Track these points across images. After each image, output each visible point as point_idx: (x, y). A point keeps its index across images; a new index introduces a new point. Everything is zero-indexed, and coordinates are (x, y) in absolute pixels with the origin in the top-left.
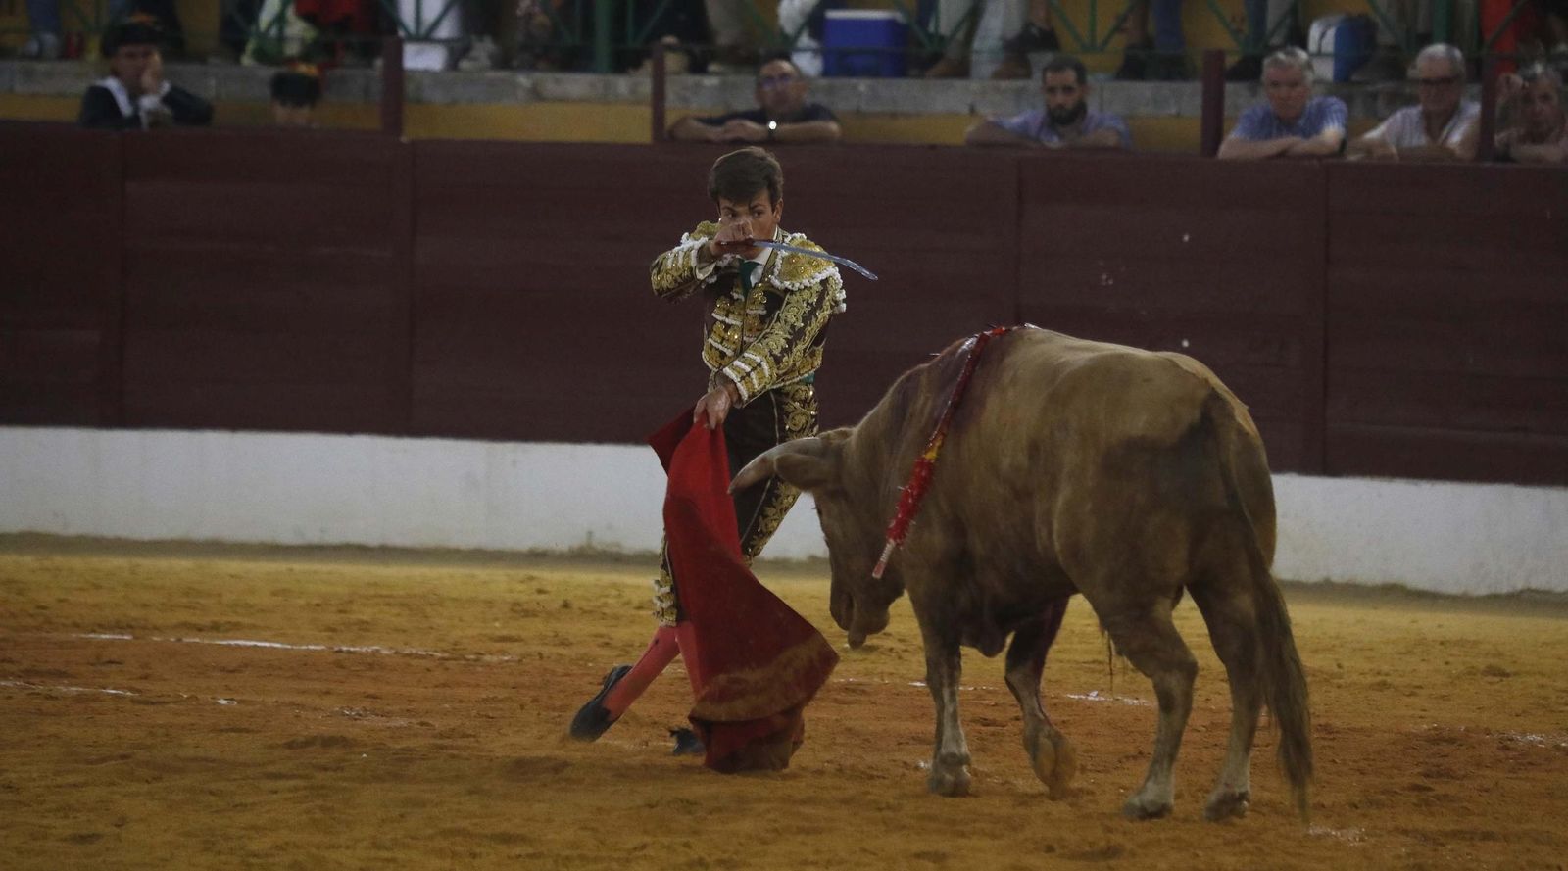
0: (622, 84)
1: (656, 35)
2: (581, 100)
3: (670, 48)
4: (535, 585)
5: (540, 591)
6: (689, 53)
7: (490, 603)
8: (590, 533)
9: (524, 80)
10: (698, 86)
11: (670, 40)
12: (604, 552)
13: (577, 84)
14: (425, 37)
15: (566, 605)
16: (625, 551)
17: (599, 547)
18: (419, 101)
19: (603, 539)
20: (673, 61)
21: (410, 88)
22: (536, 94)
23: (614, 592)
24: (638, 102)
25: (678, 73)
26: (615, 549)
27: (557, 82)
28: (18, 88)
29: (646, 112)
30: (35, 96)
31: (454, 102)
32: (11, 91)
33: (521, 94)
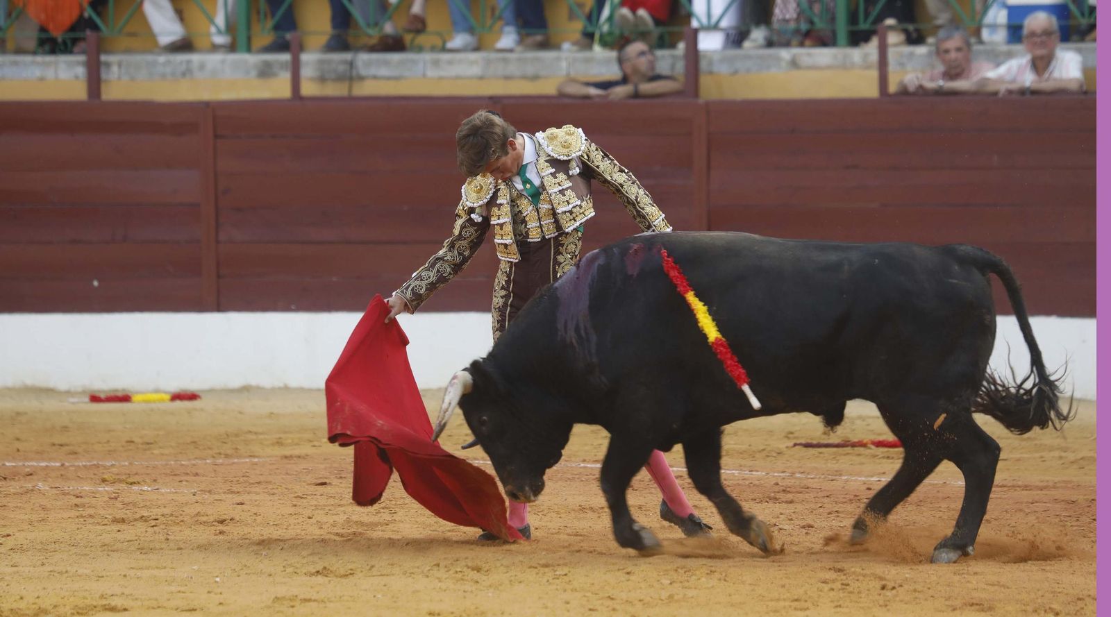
0: (856, 54)
1: (880, 18)
2: (829, 67)
3: (891, 28)
6: (906, 31)
9: (785, 54)
10: (911, 55)
11: (890, 22)
13: (823, 55)
14: (715, 27)
18: (711, 73)
20: (894, 38)
21: (703, 65)
22: (794, 64)
24: (868, 67)
25: (896, 45)
27: (809, 55)
28: (429, 73)
29: (874, 74)
30: (441, 78)
31: (736, 72)
32: (424, 76)
33: (784, 64)
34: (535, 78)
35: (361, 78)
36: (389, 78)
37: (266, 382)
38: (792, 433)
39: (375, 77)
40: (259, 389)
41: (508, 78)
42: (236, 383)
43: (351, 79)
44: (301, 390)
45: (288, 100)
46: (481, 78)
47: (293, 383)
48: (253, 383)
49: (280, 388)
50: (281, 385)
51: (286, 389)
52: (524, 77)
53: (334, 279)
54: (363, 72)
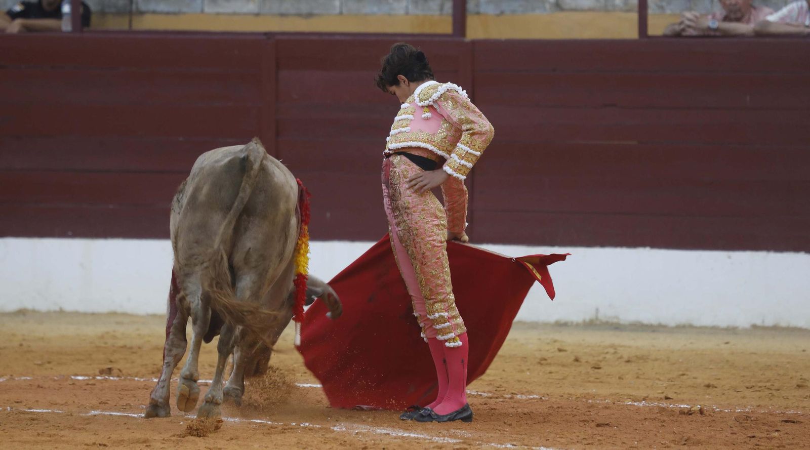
2: (591, 10)
4: (557, 345)
5: (560, 350)
7: (524, 359)
8: (597, 310)
12: (607, 323)
15: (577, 360)
16: (622, 322)
17: (604, 320)
18: (478, 13)
19: (606, 313)
21: (471, 6)
23: (612, 351)
24: (629, 11)
26: (615, 321)
28: (207, 9)
29: (634, 16)
30: (218, 14)
31: (502, 13)
32: (202, 12)
33: (548, 6)
34: (310, 15)
35: (141, 13)
36: (168, 13)
37: (42, 306)
38: (545, 360)
39: (154, 12)
40: (34, 312)
41: (282, 15)
42: (12, 307)
43: (131, 13)
44: (76, 314)
45: (69, 32)
46: (257, 15)
47: (68, 308)
48: (29, 305)
49: (55, 312)
50: (57, 309)
51: (61, 312)
52: (299, 15)
53: (111, 206)
54: (143, 7)
